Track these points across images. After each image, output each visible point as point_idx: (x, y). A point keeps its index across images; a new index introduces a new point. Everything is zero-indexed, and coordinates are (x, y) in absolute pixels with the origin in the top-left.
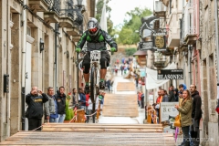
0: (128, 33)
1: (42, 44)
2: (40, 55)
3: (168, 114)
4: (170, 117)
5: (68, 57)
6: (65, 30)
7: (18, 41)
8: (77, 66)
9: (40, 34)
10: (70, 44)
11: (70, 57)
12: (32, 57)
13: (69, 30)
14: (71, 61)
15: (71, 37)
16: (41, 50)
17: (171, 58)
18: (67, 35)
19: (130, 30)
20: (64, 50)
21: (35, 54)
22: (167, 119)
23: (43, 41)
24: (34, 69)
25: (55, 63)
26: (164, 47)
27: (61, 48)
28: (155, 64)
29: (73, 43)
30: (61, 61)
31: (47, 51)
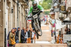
0: (46, 4)
1: (12, 10)
2: (11, 15)
3: (66, 40)
4: (67, 41)
5: (22, 15)
6: (21, 3)
7: (3, 8)
8: (26, 19)
9: (11, 5)
10: (23, 9)
11: (23, 15)
12: (8, 15)
13: (23, 3)
14: (23, 17)
15: (23, 7)
16: (12, 12)
17: (67, 15)
18: (22, 6)
19: (46, 3)
20: (21, 12)
21: (9, 14)
22: (66, 42)
23: (13, 8)
24: (9, 20)
25: (18, 18)
26: (65, 11)
27: (20, 11)
28: (60, 18)
29: (24, 9)
30: (20, 17)
31: (14, 13)
